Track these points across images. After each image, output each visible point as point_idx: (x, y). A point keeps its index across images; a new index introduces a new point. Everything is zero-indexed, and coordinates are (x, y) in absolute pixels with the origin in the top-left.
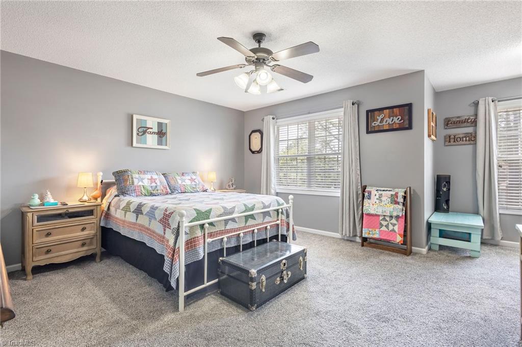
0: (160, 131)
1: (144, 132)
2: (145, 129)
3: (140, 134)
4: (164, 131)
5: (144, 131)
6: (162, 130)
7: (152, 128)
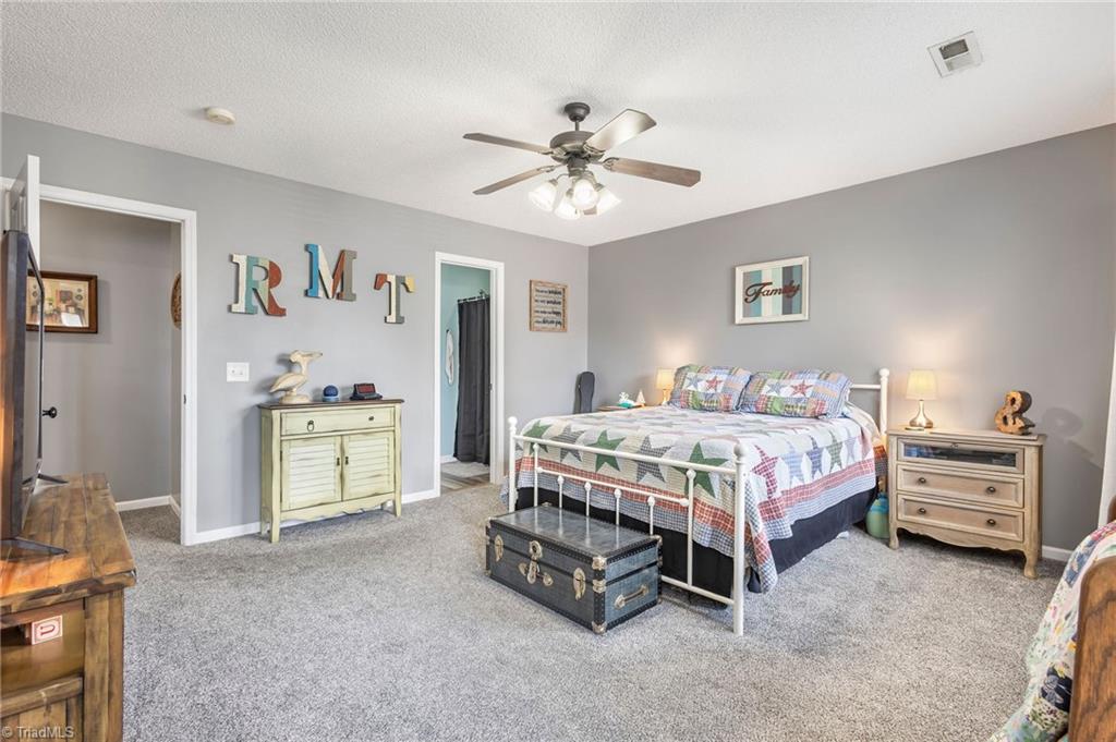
0: (788, 284)
1: (757, 294)
2: (758, 288)
3: (750, 299)
4: (796, 284)
5: (755, 291)
6: (793, 282)
7: (771, 283)
